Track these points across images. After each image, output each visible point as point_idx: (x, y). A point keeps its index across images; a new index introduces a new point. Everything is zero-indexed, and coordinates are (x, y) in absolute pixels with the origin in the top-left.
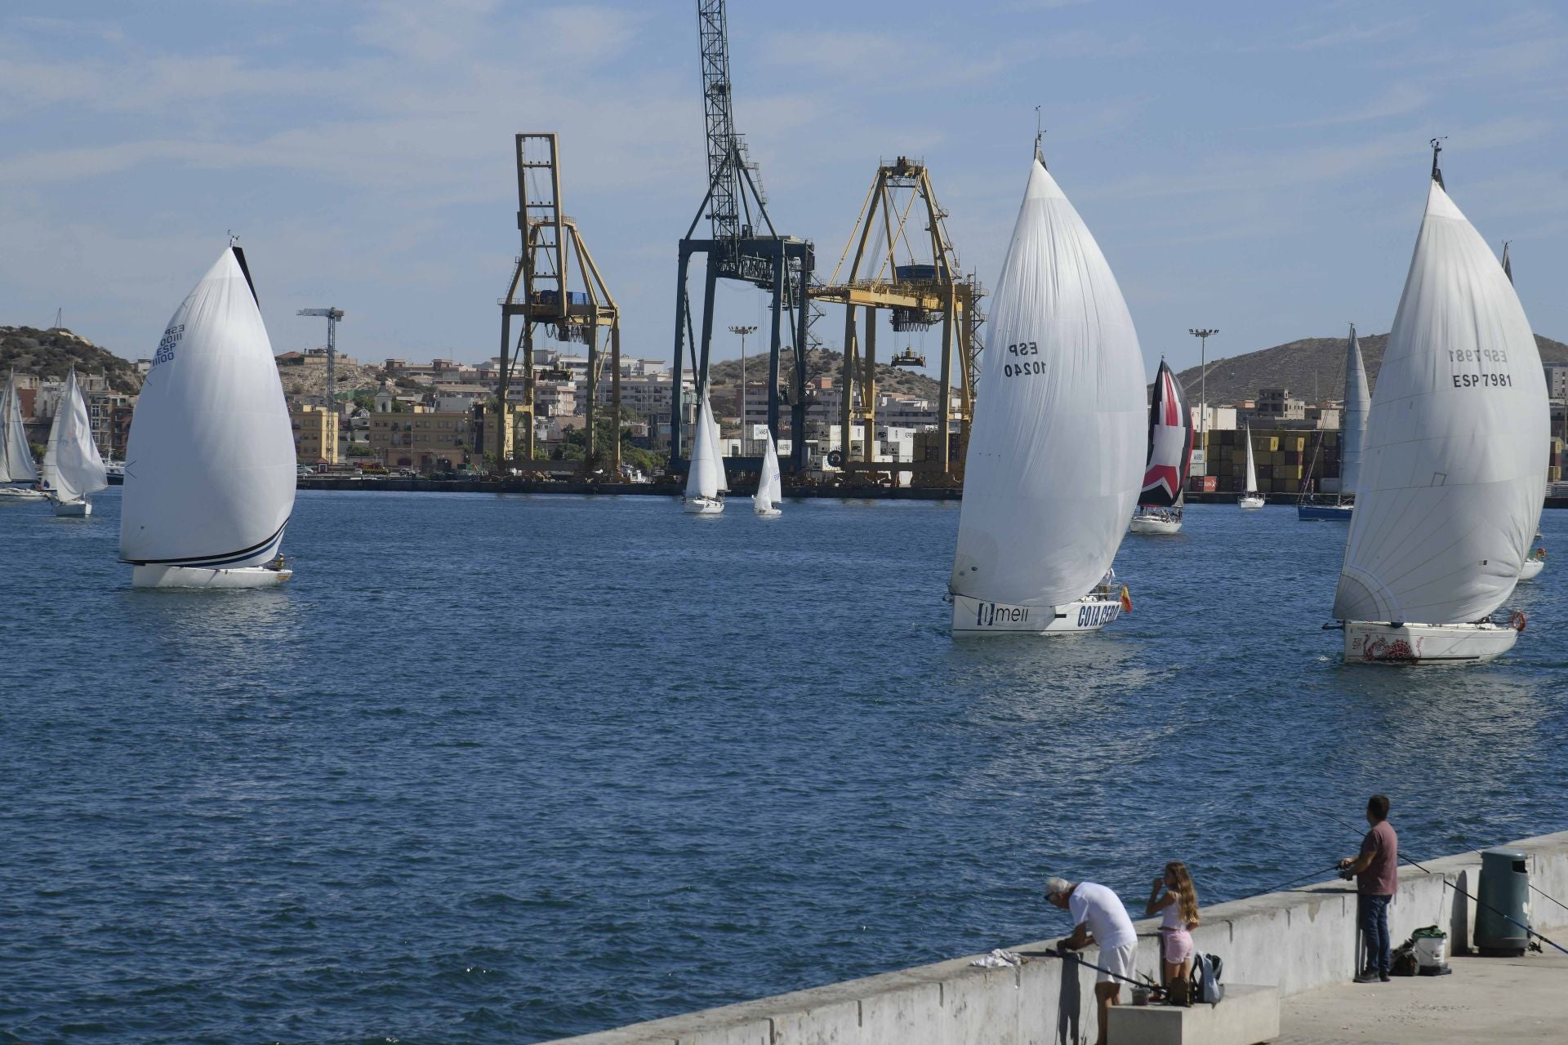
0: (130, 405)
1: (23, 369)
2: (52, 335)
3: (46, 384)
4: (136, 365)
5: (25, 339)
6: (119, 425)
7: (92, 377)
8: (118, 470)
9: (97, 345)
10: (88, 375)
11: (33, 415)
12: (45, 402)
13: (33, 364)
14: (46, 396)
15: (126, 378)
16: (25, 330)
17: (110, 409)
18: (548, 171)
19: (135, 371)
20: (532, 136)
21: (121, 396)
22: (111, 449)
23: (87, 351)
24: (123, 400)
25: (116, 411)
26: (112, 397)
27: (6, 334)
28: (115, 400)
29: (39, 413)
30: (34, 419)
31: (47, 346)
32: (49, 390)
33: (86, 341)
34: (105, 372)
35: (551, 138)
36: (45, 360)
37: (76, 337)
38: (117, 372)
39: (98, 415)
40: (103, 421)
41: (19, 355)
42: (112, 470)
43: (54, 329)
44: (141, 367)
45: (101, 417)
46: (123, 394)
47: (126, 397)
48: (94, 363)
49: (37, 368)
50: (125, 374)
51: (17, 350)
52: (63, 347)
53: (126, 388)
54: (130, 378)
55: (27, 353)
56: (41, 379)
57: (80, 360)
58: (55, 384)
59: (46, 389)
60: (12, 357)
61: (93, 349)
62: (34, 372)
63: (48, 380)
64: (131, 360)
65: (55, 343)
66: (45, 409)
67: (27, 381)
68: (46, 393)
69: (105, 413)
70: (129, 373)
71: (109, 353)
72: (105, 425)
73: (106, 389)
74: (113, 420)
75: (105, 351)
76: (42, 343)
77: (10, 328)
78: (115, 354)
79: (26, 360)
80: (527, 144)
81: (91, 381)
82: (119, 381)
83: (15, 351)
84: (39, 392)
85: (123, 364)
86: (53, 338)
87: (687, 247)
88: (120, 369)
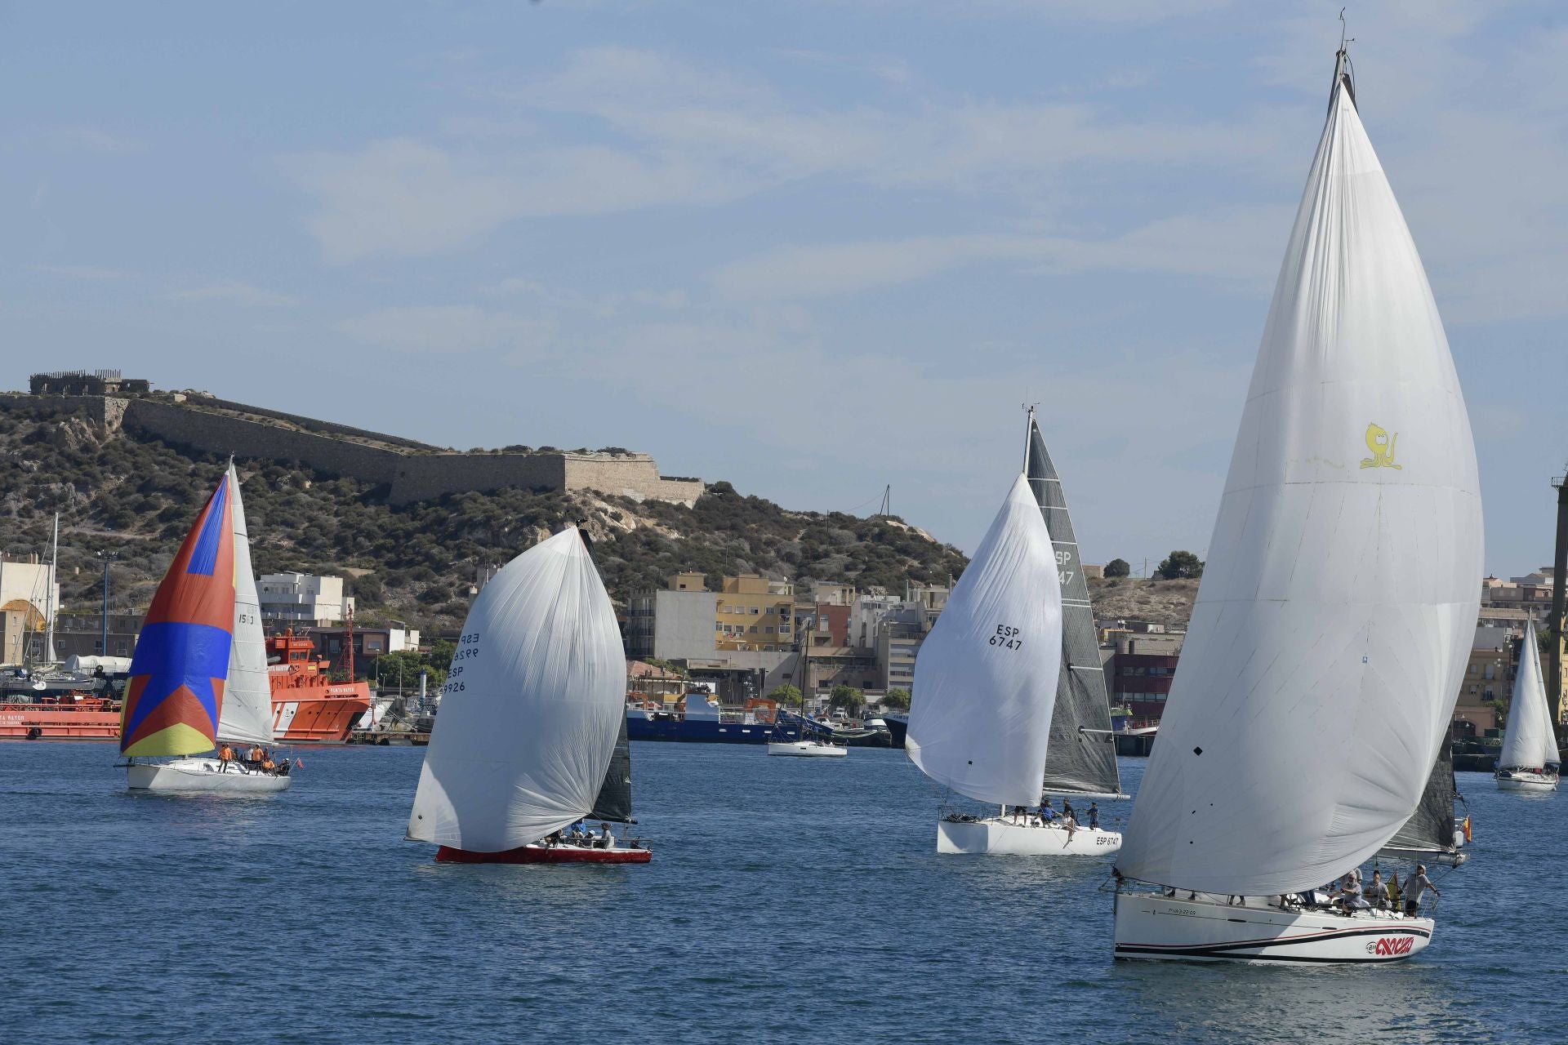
1: (834, 575)
2: (875, 525)
3: (866, 598)
5: (836, 531)
7: (934, 589)
9: (942, 541)
10: (928, 585)
11: (845, 644)
12: (864, 625)
13: (847, 568)
14: (864, 615)
16: (836, 517)
23: (927, 550)
27: (809, 524)
29: (854, 640)
30: (846, 650)
31: (868, 542)
32: (871, 606)
33: (926, 536)
34: (952, 581)
36: (864, 562)
37: (911, 529)
41: (826, 555)
43: (879, 516)
48: (938, 567)
49: (852, 574)
51: (824, 547)
52: (891, 544)
55: (838, 552)
56: (858, 591)
57: (916, 563)
58: (878, 599)
59: (866, 605)
60: (817, 557)
61: (936, 547)
62: (848, 580)
63: (869, 593)
65: (880, 537)
66: (864, 636)
67: (839, 594)
68: (865, 611)
71: (960, 553)
75: (953, 550)
76: (861, 538)
77: (814, 515)
79: (836, 562)
81: (932, 594)
83: (822, 548)
84: (855, 610)
86: (877, 530)
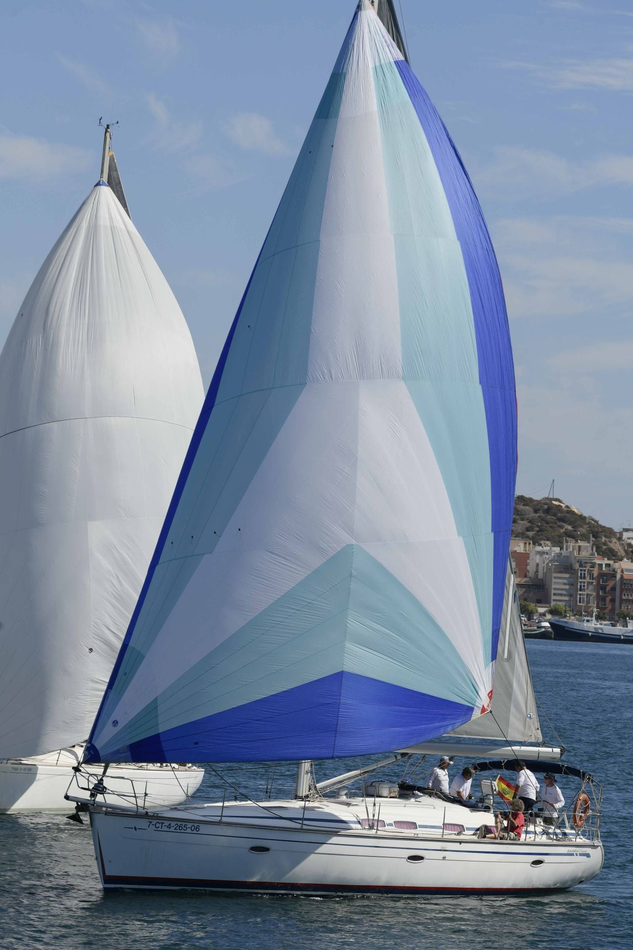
0: (614, 570)
1: (520, 534)
2: (545, 504)
3: (539, 548)
4: (621, 533)
5: (521, 507)
6: (603, 588)
7: (580, 543)
8: (601, 629)
9: (586, 514)
10: (577, 541)
11: (525, 576)
12: (538, 565)
13: (528, 530)
14: (538, 559)
15: (612, 545)
17: (596, 572)
19: (620, 539)
21: (606, 561)
22: (595, 610)
23: (577, 519)
24: (608, 565)
25: (602, 575)
26: (598, 562)
28: (601, 565)
29: (531, 574)
30: (527, 579)
31: (541, 514)
32: (542, 553)
33: (576, 511)
34: (592, 539)
36: (538, 526)
37: (567, 507)
38: (604, 539)
39: (584, 578)
40: (589, 583)
41: (515, 521)
42: (595, 629)
43: (548, 498)
44: (626, 535)
45: (588, 579)
46: (609, 559)
47: (611, 562)
48: (583, 530)
49: (531, 534)
50: (610, 542)
52: (555, 515)
53: (611, 554)
54: (615, 545)
55: (522, 520)
56: (534, 544)
57: (570, 528)
58: (546, 549)
59: (538, 553)
61: (582, 518)
62: (528, 537)
63: (540, 545)
64: (617, 529)
65: (547, 512)
66: (537, 571)
67: (522, 545)
68: (538, 556)
69: (591, 576)
70: (614, 540)
71: (596, 522)
72: (591, 587)
73: (592, 554)
74: (598, 582)
75: (593, 520)
76: (536, 511)
78: (601, 523)
79: (521, 525)
81: (580, 547)
82: (605, 547)
84: (532, 555)
85: (609, 532)
86: (546, 507)
88: (606, 537)
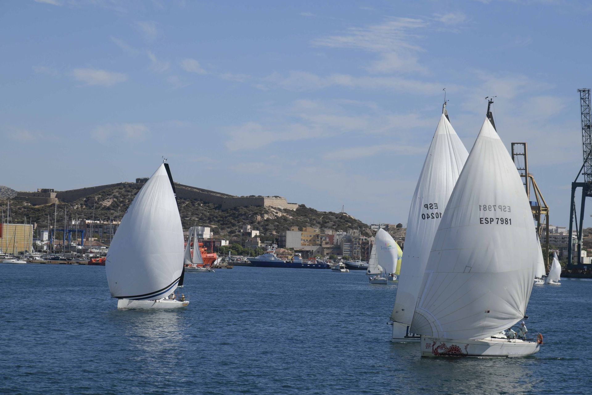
0: (368, 241)
1: (330, 227)
2: (340, 215)
3: (338, 233)
4: (370, 226)
5: (331, 216)
6: (364, 248)
7: (355, 230)
8: (363, 265)
9: (356, 219)
10: (353, 230)
11: (333, 244)
12: (337, 239)
13: (333, 225)
14: (337, 237)
15: (367, 231)
16: (331, 213)
17: (361, 242)
18: (523, 156)
19: (370, 228)
20: (517, 143)
21: (365, 237)
22: (361, 257)
23: (353, 221)
24: (365, 239)
25: (363, 243)
26: (362, 238)
27: (324, 215)
28: (363, 239)
29: (335, 243)
30: (333, 245)
31: (338, 219)
32: (339, 235)
33: (353, 218)
34: (359, 229)
35: (524, 144)
36: (337, 224)
37: (349, 216)
38: (364, 229)
39: (356, 245)
40: (358, 246)
41: (328, 222)
42: (361, 265)
43: (341, 213)
44: (372, 227)
45: (358, 245)
46: (366, 237)
47: (367, 238)
48: (355, 225)
49: (335, 227)
50: (366, 230)
51: (328, 220)
52: (344, 219)
53: (367, 235)
54: (368, 231)
55: (331, 221)
56: (336, 231)
57: (350, 224)
58: (341, 233)
59: (338, 235)
60: (326, 223)
61: (355, 220)
62: (333, 228)
63: (338, 231)
64: (369, 225)
65: (341, 218)
66: (337, 242)
67: (331, 232)
68: (338, 236)
69: (359, 244)
70: (368, 229)
71: (361, 222)
72: (359, 248)
73: (359, 235)
74: (362, 246)
75: (359, 221)
76: (337, 218)
77: (325, 212)
78: (363, 222)
79: (330, 224)
80: (515, 146)
81: (354, 232)
82: (364, 232)
83: (327, 221)
84: (335, 236)
85: (366, 226)
86: (340, 216)
87: (575, 185)
88: (365, 228)
